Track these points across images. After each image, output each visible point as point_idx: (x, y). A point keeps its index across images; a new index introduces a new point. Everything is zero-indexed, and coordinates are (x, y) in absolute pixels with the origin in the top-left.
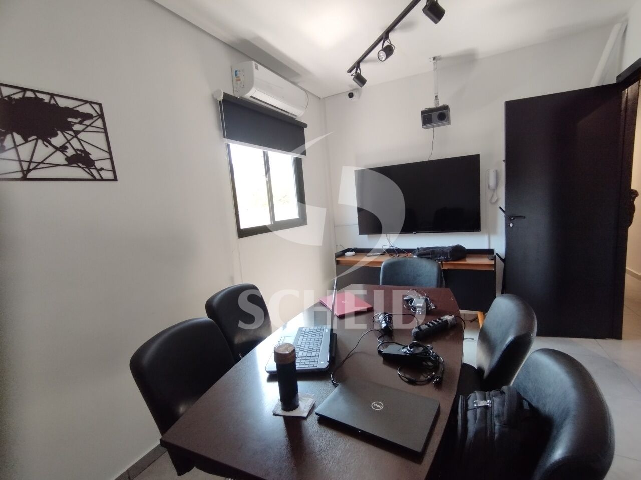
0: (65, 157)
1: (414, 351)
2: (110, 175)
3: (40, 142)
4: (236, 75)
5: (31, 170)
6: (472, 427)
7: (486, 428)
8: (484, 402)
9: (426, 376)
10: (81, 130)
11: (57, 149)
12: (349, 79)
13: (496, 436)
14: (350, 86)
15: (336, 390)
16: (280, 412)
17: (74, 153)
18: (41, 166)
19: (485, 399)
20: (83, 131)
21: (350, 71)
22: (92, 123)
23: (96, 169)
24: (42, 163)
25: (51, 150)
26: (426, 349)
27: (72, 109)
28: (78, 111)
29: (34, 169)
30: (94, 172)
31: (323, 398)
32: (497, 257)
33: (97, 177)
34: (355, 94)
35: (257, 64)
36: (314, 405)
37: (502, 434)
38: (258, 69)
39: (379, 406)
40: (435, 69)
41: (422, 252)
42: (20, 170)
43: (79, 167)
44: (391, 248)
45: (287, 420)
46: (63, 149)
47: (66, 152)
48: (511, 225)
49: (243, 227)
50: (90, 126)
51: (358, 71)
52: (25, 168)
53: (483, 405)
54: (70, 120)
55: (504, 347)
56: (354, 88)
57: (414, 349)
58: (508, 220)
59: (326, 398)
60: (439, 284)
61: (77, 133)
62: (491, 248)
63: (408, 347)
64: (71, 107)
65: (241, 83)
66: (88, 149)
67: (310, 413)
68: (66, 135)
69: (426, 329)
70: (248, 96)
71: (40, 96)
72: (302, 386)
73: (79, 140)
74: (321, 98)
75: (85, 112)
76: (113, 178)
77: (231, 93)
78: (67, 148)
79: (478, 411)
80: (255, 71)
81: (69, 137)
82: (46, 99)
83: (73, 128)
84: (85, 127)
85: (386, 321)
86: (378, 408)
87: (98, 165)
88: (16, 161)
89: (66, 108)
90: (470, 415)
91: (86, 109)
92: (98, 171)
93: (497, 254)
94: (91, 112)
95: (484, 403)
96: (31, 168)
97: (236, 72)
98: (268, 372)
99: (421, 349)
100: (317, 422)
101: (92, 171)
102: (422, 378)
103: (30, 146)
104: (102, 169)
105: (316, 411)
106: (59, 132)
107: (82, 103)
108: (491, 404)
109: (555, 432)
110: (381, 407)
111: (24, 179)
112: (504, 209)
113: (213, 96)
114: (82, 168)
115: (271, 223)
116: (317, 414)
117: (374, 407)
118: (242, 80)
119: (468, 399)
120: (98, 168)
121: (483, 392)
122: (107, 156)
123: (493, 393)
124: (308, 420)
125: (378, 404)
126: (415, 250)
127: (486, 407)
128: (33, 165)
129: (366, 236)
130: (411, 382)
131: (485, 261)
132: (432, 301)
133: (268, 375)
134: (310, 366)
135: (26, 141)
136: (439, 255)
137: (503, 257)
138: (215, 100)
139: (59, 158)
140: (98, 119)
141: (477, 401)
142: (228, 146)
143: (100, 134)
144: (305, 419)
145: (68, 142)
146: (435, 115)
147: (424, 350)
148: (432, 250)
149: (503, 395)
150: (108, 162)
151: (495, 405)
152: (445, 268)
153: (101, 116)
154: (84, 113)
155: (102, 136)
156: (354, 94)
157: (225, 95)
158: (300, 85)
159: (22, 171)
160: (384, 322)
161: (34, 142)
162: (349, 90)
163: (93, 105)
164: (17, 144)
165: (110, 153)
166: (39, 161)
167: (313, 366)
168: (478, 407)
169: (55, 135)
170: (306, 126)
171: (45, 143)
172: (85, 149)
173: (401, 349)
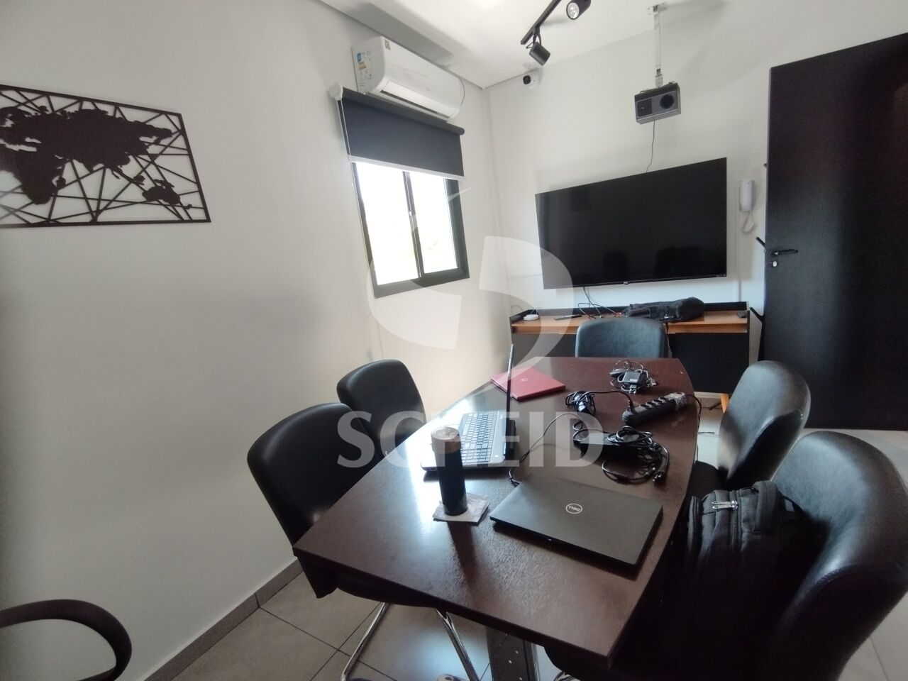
0: (143, 191)
1: (626, 439)
2: (199, 214)
3: (108, 171)
4: (359, 60)
5: (102, 211)
6: (708, 535)
7: (729, 536)
8: (726, 503)
9: (641, 472)
10: (157, 152)
11: (130, 181)
12: (524, 54)
13: (744, 545)
14: (525, 65)
15: (517, 489)
16: (442, 515)
17: (153, 185)
18: (114, 204)
19: (729, 500)
20: (161, 154)
21: (524, 41)
22: (172, 142)
23: (182, 206)
24: (114, 200)
25: (123, 182)
26: (642, 436)
27: (144, 124)
28: (151, 126)
29: (106, 208)
30: (180, 211)
31: (499, 500)
32: (751, 313)
33: (185, 217)
34: (533, 78)
35: (387, 40)
36: (487, 508)
37: (751, 544)
38: (389, 48)
39: (576, 509)
40: (657, 26)
41: (639, 309)
42: (87, 210)
43: (161, 204)
44: (592, 306)
45: (452, 526)
46: (138, 180)
47: (143, 184)
48: (775, 264)
49: (380, 282)
50: (169, 146)
51: (537, 40)
52: (94, 208)
53: (726, 507)
54: (142, 139)
55: (759, 432)
56: (532, 68)
57: (626, 436)
58: (771, 255)
59: (502, 500)
60: (664, 353)
61: (153, 157)
62: (743, 300)
63: (617, 435)
64: (142, 120)
65: (366, 72)
66: (171, 179)
67: (483, 517)
68: (140, 160)
69: (643, 412)
70: (376, 91)
71: (101, 107)
72: (470, 486)
73: (157, 167)
74: (483, 88)
75: (161, 127)
76: (205, 218)
77: (353, 88)
78: (143, 179)
79: (718, 515)
80: (385, 50)
81: (144, 164)
82: (109, 110)
83: (148, 150)
84: (162, 148)
85: (584, 402)
86: (576, 511)
87: (185, 200)
88: (82, 198)
89: (137, 123)
90: (706, 520)
91: (161, 123)
92: (186, 208)
93: (752, 309)
94: (169, 126)
95: (726, 505)
96: (101, 208)
97: (359, 55)
98: (425, 469)
99: (635, 437)
100: (492, 529)
101: (177, 209)
102: (637, 476)
103: (96, 177)
104: (190, 206)
105: (491, 514)
106: (131, 157)
107: (157, 114)
108: (738, 505)
109: (831, 538)
110: (579, 510)
111: (94, 222)
112: (764, 241)
113: (328, 94)
114: (165, 206)
115: (419, 275)
116: (492, 519)
117: (570, 510)
118: (367, 66)
119: (704, 501)
120: (185, 204)
121: (727, 492)
122: (194, 187)
123: (741, 491)
124: (480, 525)
125: (574, 506)
126: (627, 307)
127: (730, 510)
128: (103, 204)
129: (554, 290)
130: (621, 480)
131: (734, 319)
132: (652, 375)
133: (424, 472)
134: (481, 460)
135: (91, 172)
136: (663, 313)
137: (761, 312)
138: (332, 100)
139: (134, 193)
140: (177, 137)
141: (717, 502)
142: (354, 165)
143: (182, 156)
144: (476, 524)
145: (144, 170)
146: (657, 100)
147: (640, 437)
148: (652, 306)
149: (756, 494)
150: (197, 196)
151: (744, 508)
152: (672, 331)
153: (182, 132)
154: (160, 129)
155: (186, 159)
156: (531, 76)
157: (346, 91)
158: (452, 69)
159: (91, 212)
160: (581, 403)
161: (101, 172)
162: (523, 71)
163: (171, 117)
164: (80, 176)
165: (198, 183)
166: (111, 199)
167: (484, 460)
168: (718, 510)
169: (127, 161)
170: (462, 131)
171: (115, 172)
172: (166, 178)
173: (606, 438)
